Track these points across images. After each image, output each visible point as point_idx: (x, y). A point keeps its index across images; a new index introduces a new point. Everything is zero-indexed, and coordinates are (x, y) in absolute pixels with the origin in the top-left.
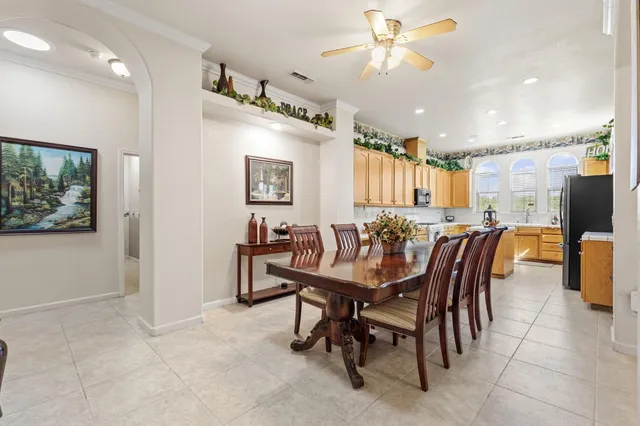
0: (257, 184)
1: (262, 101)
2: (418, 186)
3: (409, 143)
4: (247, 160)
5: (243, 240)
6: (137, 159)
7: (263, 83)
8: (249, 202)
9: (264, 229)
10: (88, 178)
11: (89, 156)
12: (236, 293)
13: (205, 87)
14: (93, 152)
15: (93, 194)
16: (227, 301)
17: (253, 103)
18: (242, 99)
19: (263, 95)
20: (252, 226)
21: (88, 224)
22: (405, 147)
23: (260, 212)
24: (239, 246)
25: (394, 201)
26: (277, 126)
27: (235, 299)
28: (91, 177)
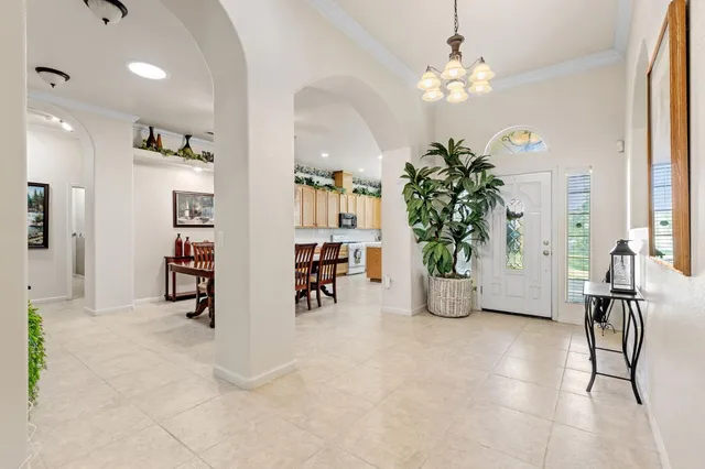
0: (183, 212)
1: (185, 151)
2: (343, 211)
3: (336, 175)
4: (175, 194)
5: (171, 254)
6: (83, 190)
7: (188, 137)
8: (176, 225)
9: (188, 246)
10: (41, 206)
11: (42, 189)
12: (164, 293)
13: (136, 146)
14: (46, 187)
15: (46, 220)
16: (157, 298)
17: (176, 154)
18: (167, 152)
19: (188, 146)
20: (178, 244)
21: (41, 242)
22: (333, 178)
23: (184, 234)
24: (168, 260)
25: (316, 225)
26: (198, 169)
27: (163, 297)
28: (44, 206)
